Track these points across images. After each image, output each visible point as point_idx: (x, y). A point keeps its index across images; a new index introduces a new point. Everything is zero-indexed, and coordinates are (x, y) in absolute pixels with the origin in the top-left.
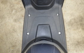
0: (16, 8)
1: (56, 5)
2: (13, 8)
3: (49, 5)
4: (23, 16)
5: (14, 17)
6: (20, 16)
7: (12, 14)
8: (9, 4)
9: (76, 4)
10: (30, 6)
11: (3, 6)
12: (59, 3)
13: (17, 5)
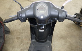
0: (24, 42)
1: (48, 41)
2: (22, 42)
3: (44, 40)
4: (27, 48)
5: (21, 48)
6: (25, 47)
7: (21, 46)
8: (20, 40)
9: (62, 44)
10: (34, 40)
11: (17, 40)
12: (49, 40)
13: (25, 41)
